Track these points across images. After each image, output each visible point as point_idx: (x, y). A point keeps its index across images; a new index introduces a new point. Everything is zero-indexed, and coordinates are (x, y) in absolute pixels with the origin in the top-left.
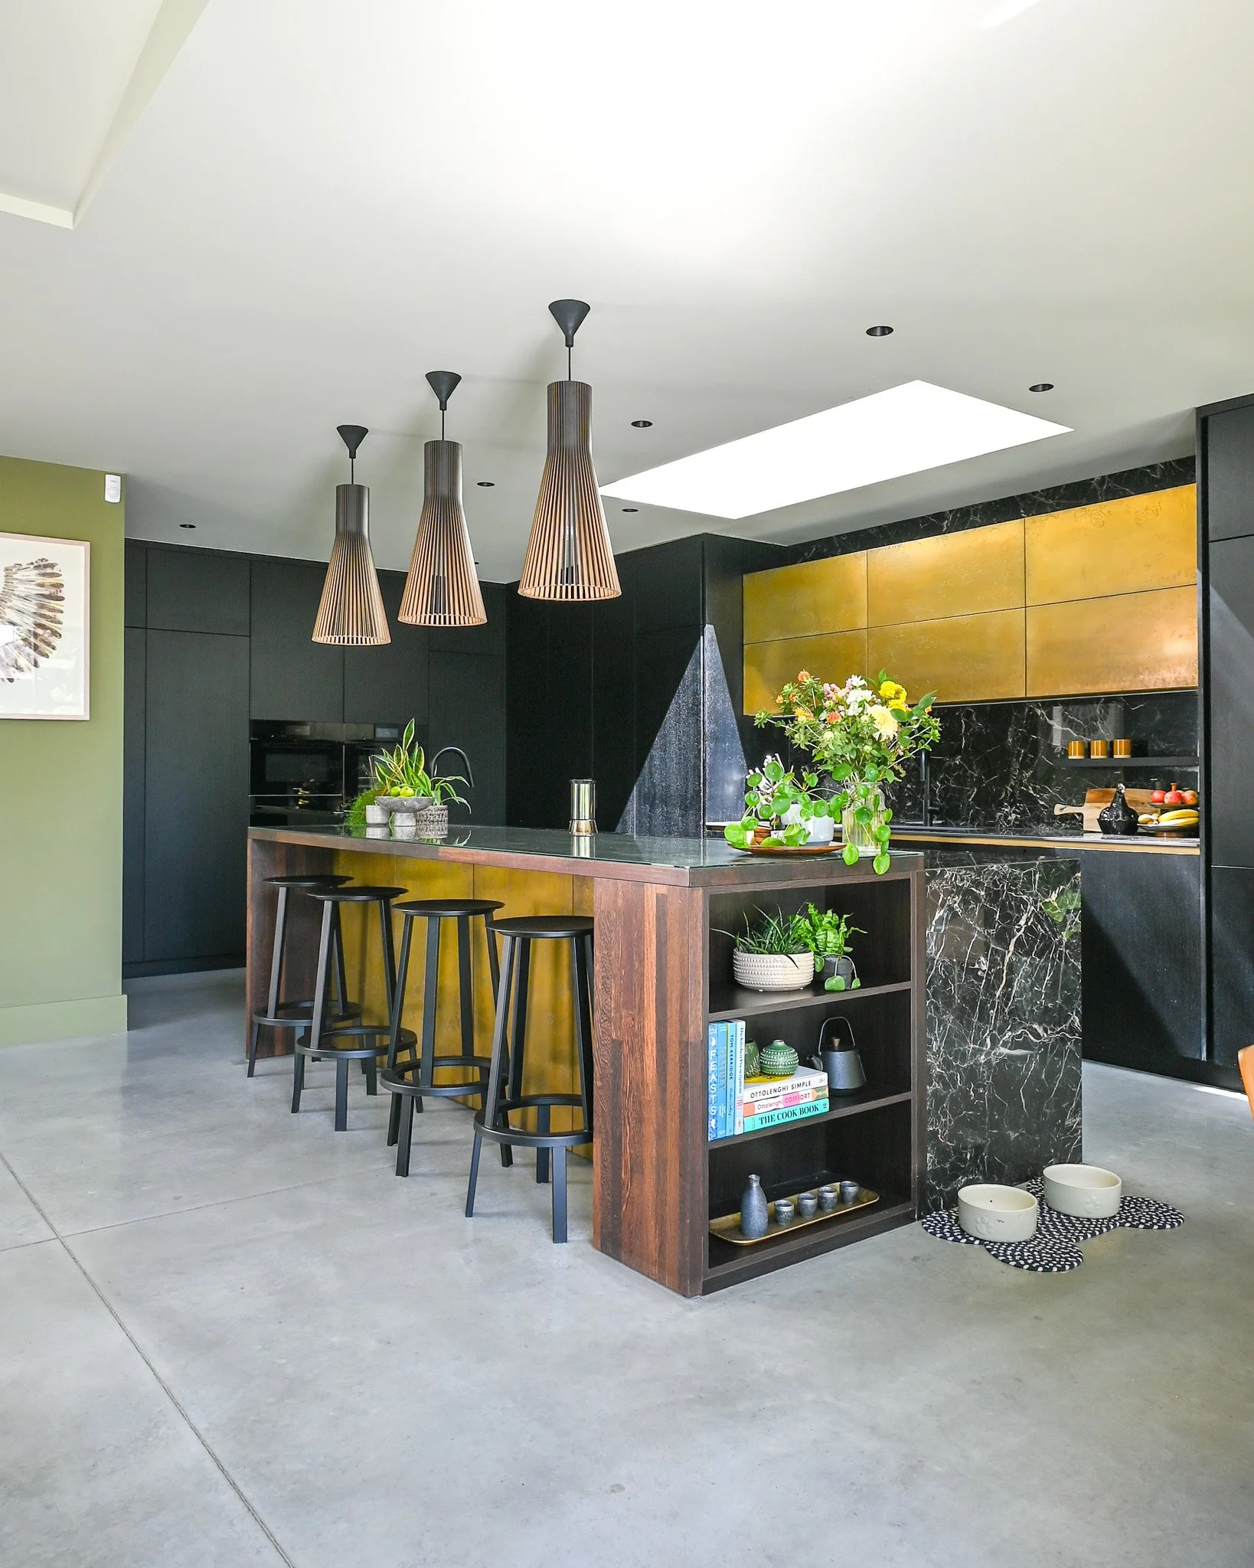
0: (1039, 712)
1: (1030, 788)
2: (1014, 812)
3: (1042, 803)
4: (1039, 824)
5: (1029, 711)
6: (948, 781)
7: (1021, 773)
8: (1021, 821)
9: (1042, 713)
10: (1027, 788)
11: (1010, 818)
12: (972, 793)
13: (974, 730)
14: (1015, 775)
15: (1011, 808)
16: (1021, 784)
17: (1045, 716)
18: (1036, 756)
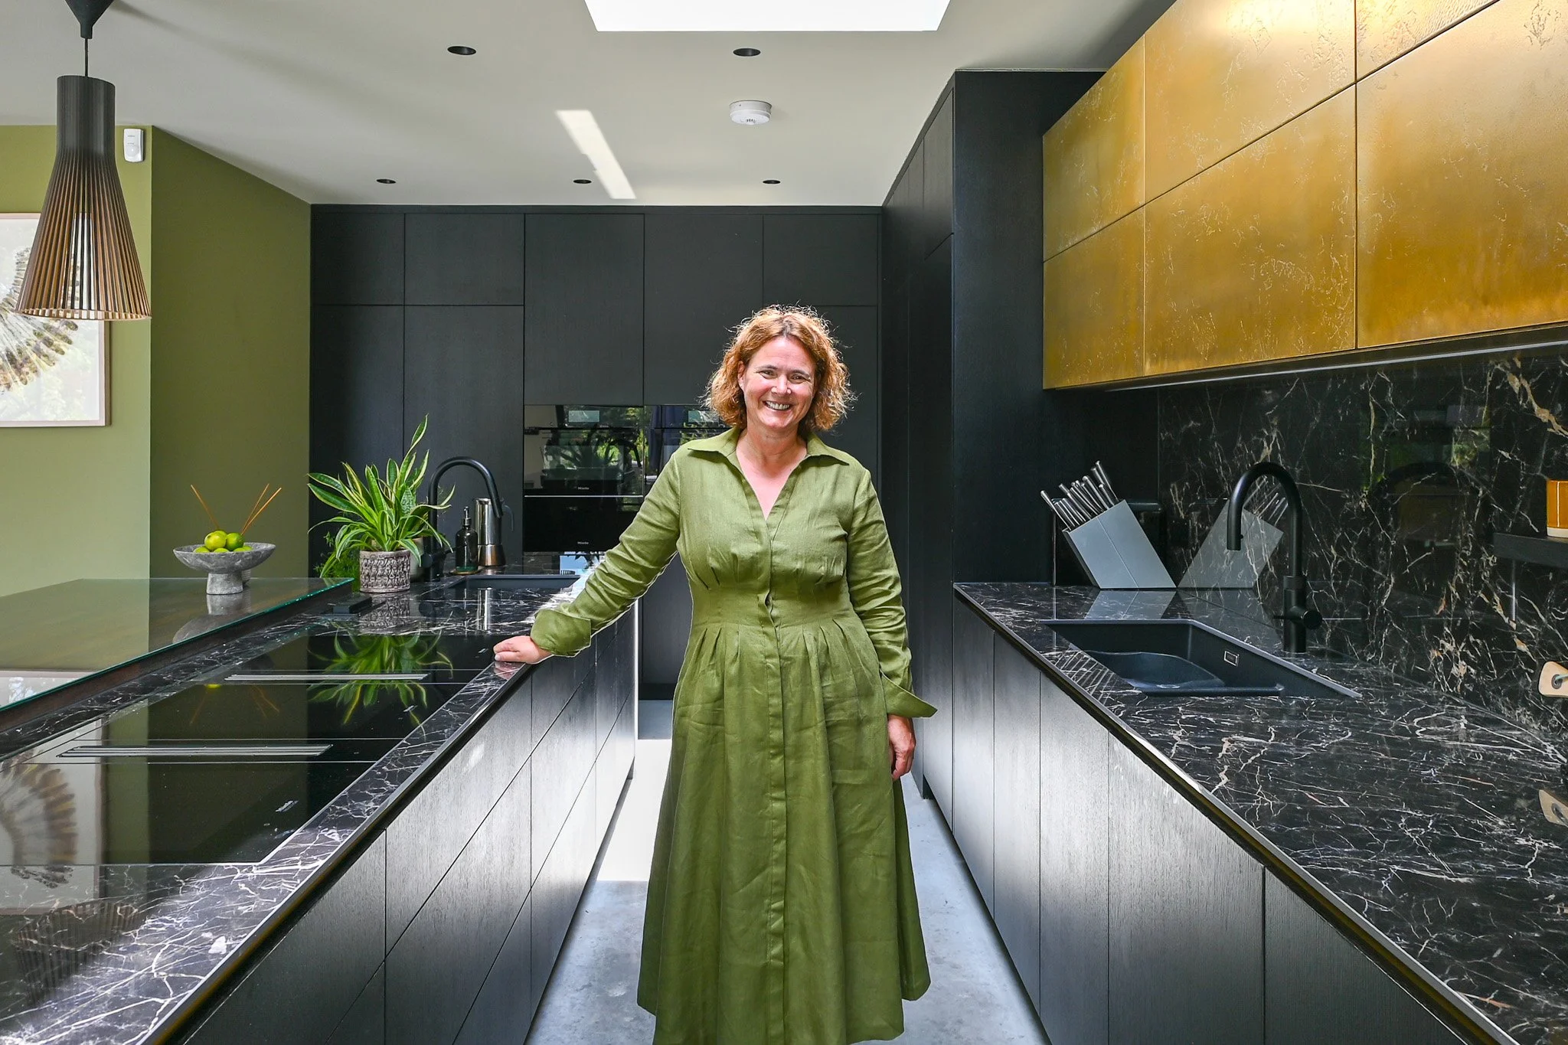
0: (1516, 383)
1: (1497, 599)
2: (1464, 656)
3: (1523, 647)
4: (1515, 708)
5: (1495, 382)
6: (1349, 546)
7: (1477, 553)
8: (1477, 686)
9: (1522, 387)
10: (1490, 596)
11: (1454, 670)
12: (1387, 587)
13: (1390, 428)
14: (1464, 556)
15: (1458, 643)
16: (1478, 584)
17: (1530, 397)
18: (1510, 508)
